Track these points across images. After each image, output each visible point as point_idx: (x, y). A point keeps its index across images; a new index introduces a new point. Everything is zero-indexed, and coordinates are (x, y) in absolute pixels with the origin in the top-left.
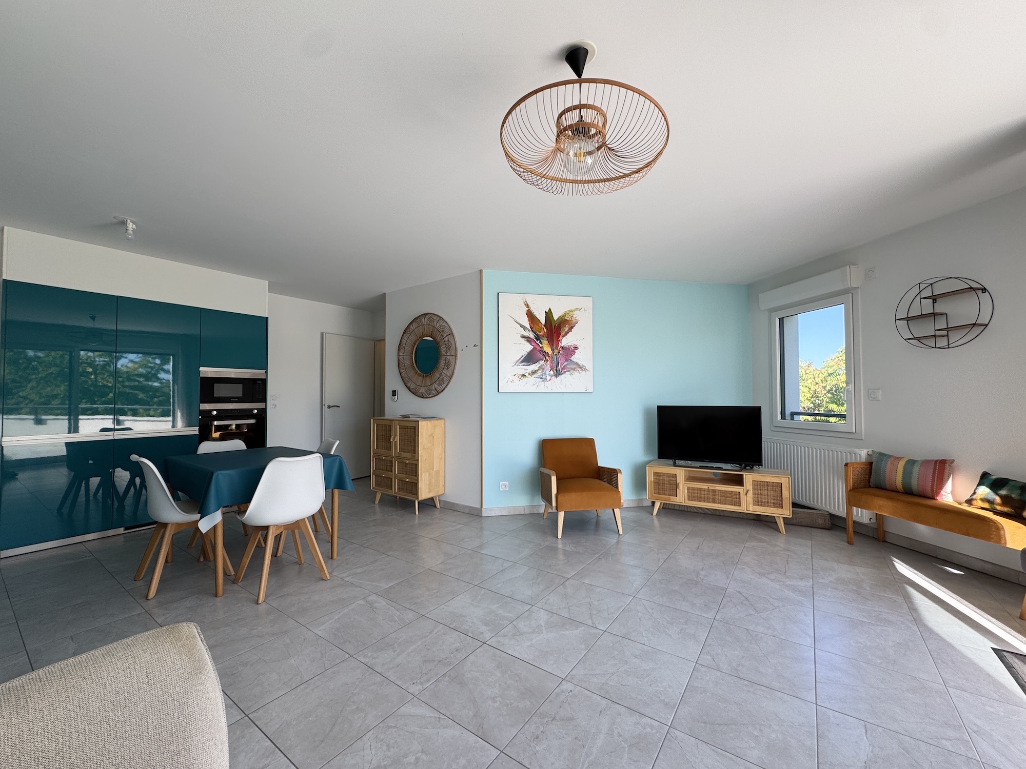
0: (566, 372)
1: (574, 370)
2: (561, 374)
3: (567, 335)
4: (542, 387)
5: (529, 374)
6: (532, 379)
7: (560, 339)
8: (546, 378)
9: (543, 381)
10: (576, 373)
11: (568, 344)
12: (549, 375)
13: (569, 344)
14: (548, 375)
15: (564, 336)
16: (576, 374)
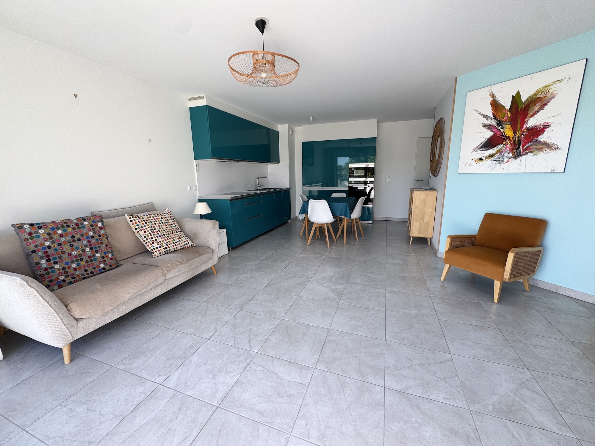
0: (528, 153)
1: (539, 150)
2: (522, 156)
3: (536, 114)
4: (499, 168)
5: (486, 158)
6: (489, 162)
7: (526, 120)
8: (503, 161)
9: (500, 163)
10: (541, 152)
12: (507, 157)
13: (538, 124)
15: (531, 116)
16: (542, 155)
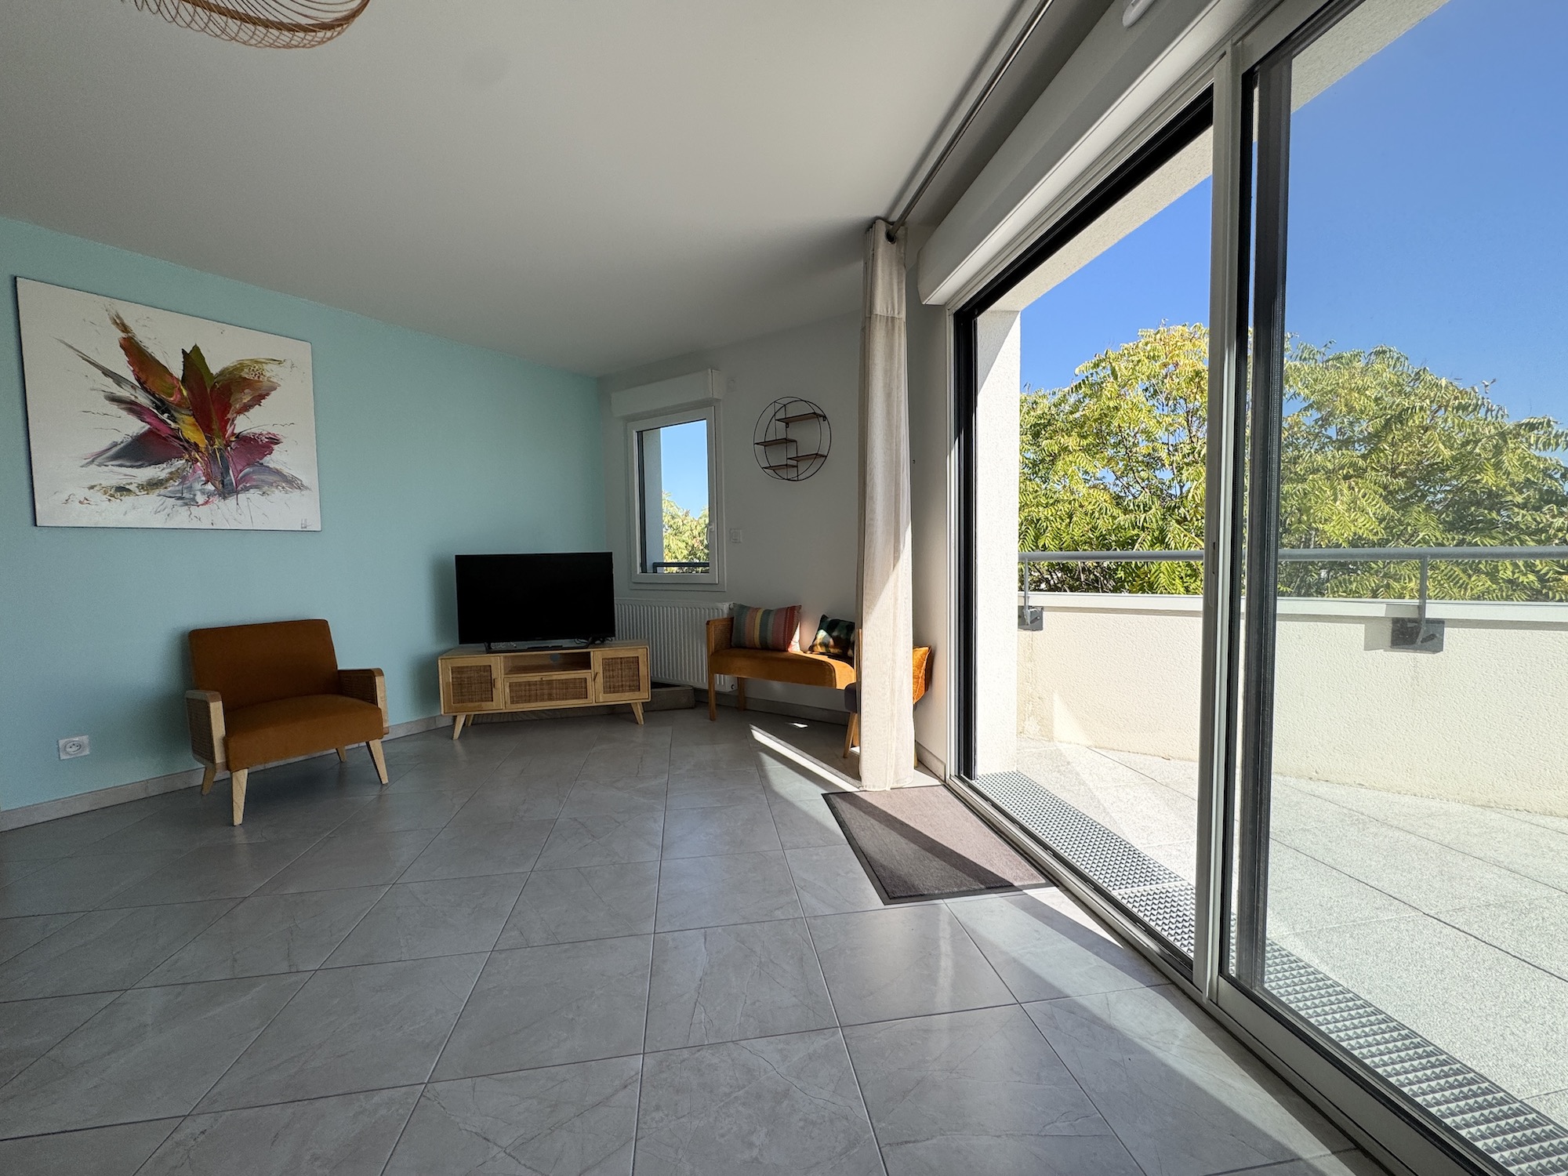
0: (251, 487)
1: (271, 484)
2: (238, 493)
3: (247, 410)
4: (182, 518)
5: (141, 487)
6: (153, 499)
7: (229, 416)
8: (193, 499)
9: (186, 504)
10: (277, 491)
11: (253, 431)
12: (203, 492)
13: (257, 431)
14: (199, 493)
15: (240, 412)
16: (277, 495)
